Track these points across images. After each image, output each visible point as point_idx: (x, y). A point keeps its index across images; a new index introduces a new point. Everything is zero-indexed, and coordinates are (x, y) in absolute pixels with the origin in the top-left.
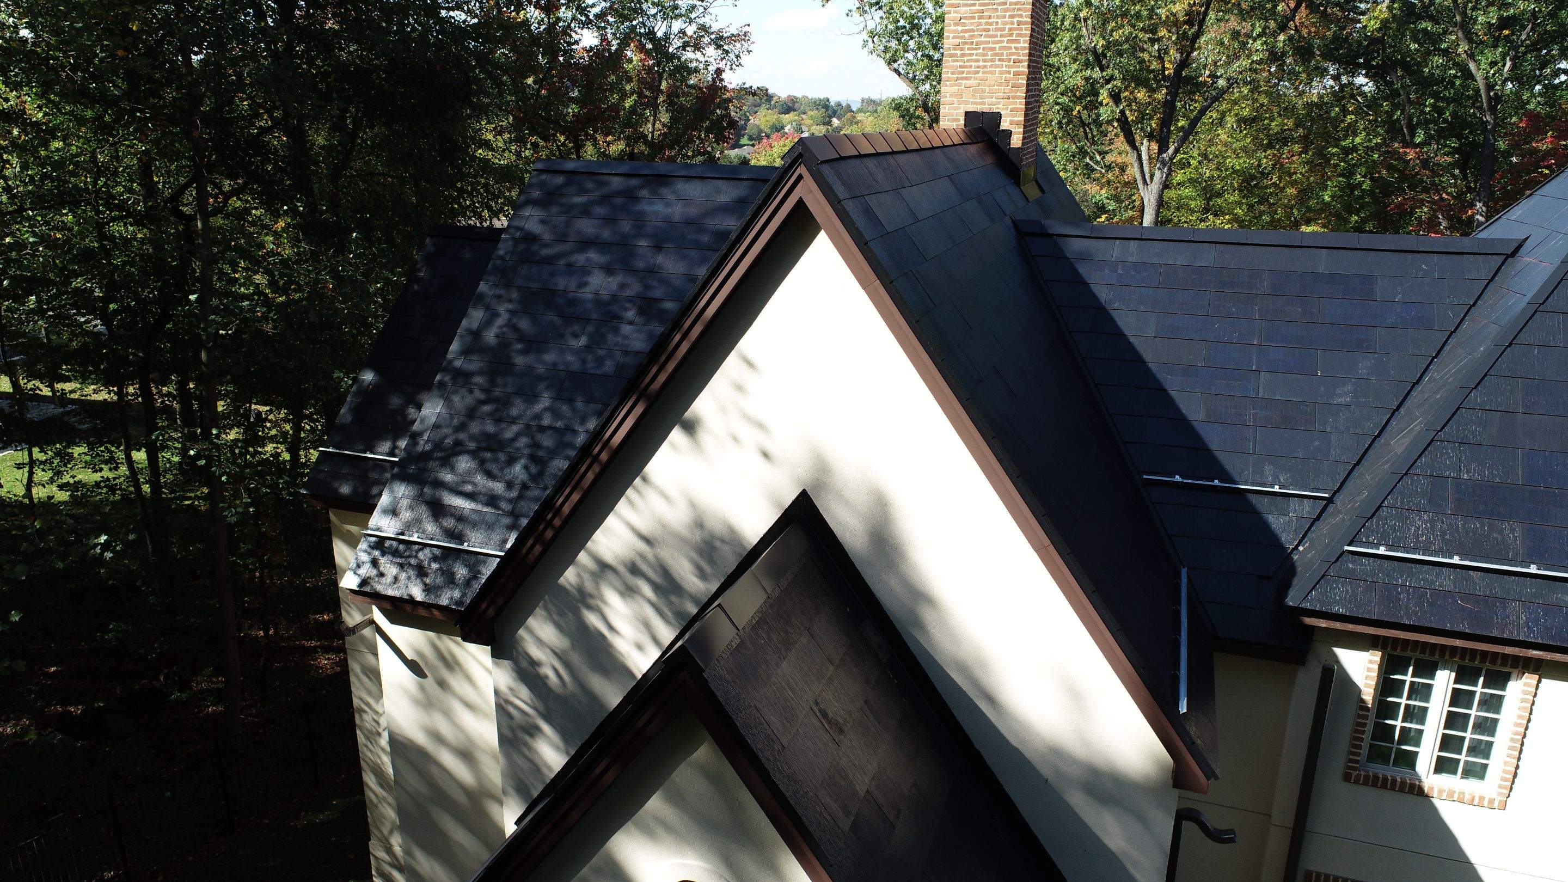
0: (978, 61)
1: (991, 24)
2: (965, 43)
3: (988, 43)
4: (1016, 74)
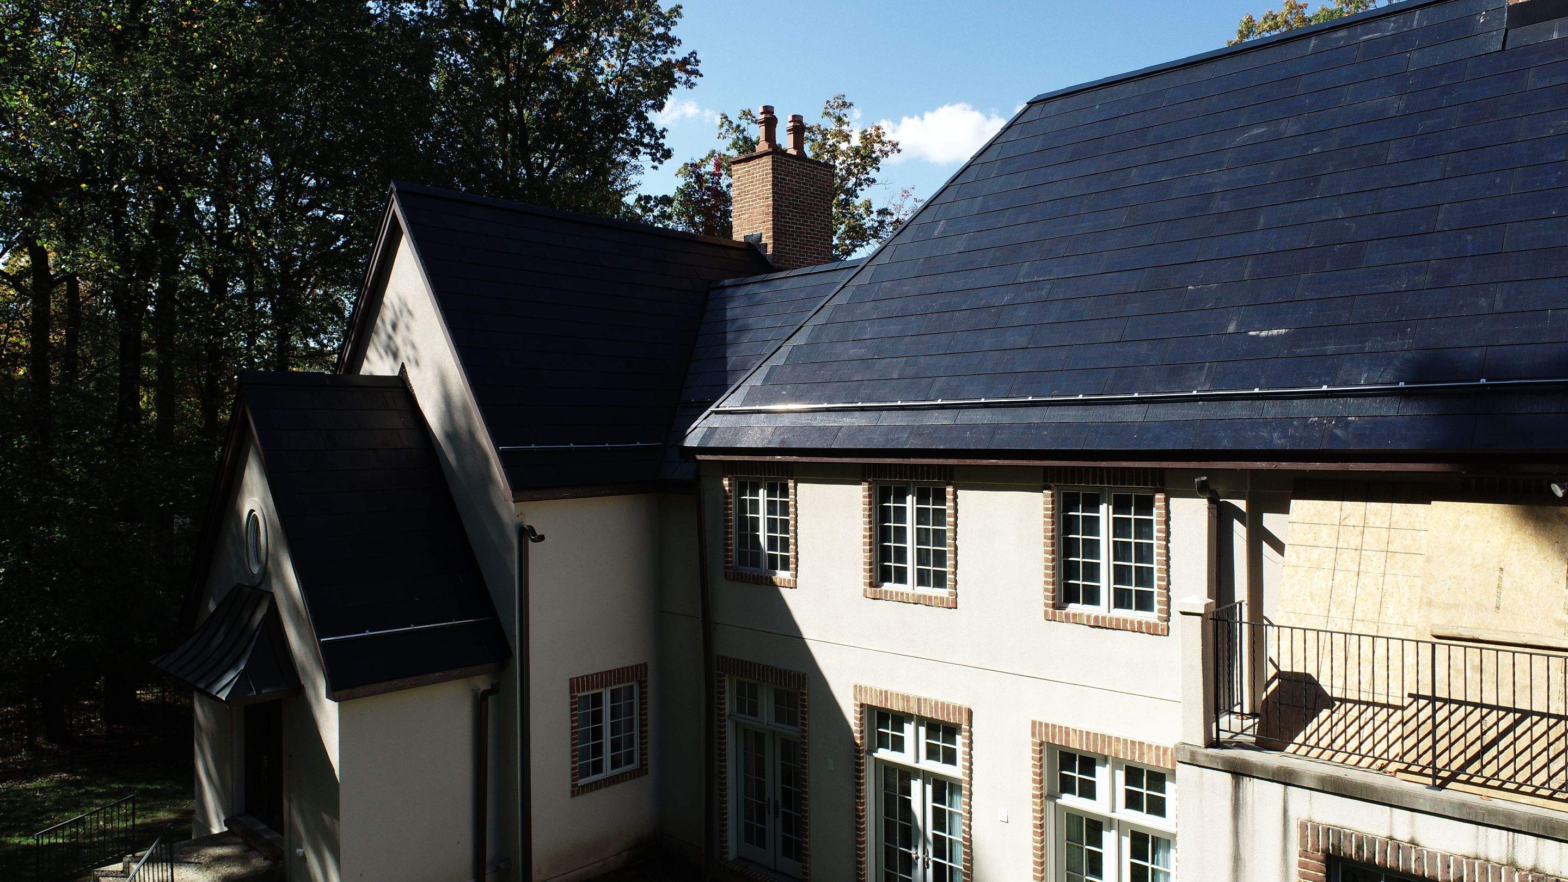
0: (749, 202)
1: (753, 178)
2: (742, 192)
3: (753, 189)
4: (767, 206)
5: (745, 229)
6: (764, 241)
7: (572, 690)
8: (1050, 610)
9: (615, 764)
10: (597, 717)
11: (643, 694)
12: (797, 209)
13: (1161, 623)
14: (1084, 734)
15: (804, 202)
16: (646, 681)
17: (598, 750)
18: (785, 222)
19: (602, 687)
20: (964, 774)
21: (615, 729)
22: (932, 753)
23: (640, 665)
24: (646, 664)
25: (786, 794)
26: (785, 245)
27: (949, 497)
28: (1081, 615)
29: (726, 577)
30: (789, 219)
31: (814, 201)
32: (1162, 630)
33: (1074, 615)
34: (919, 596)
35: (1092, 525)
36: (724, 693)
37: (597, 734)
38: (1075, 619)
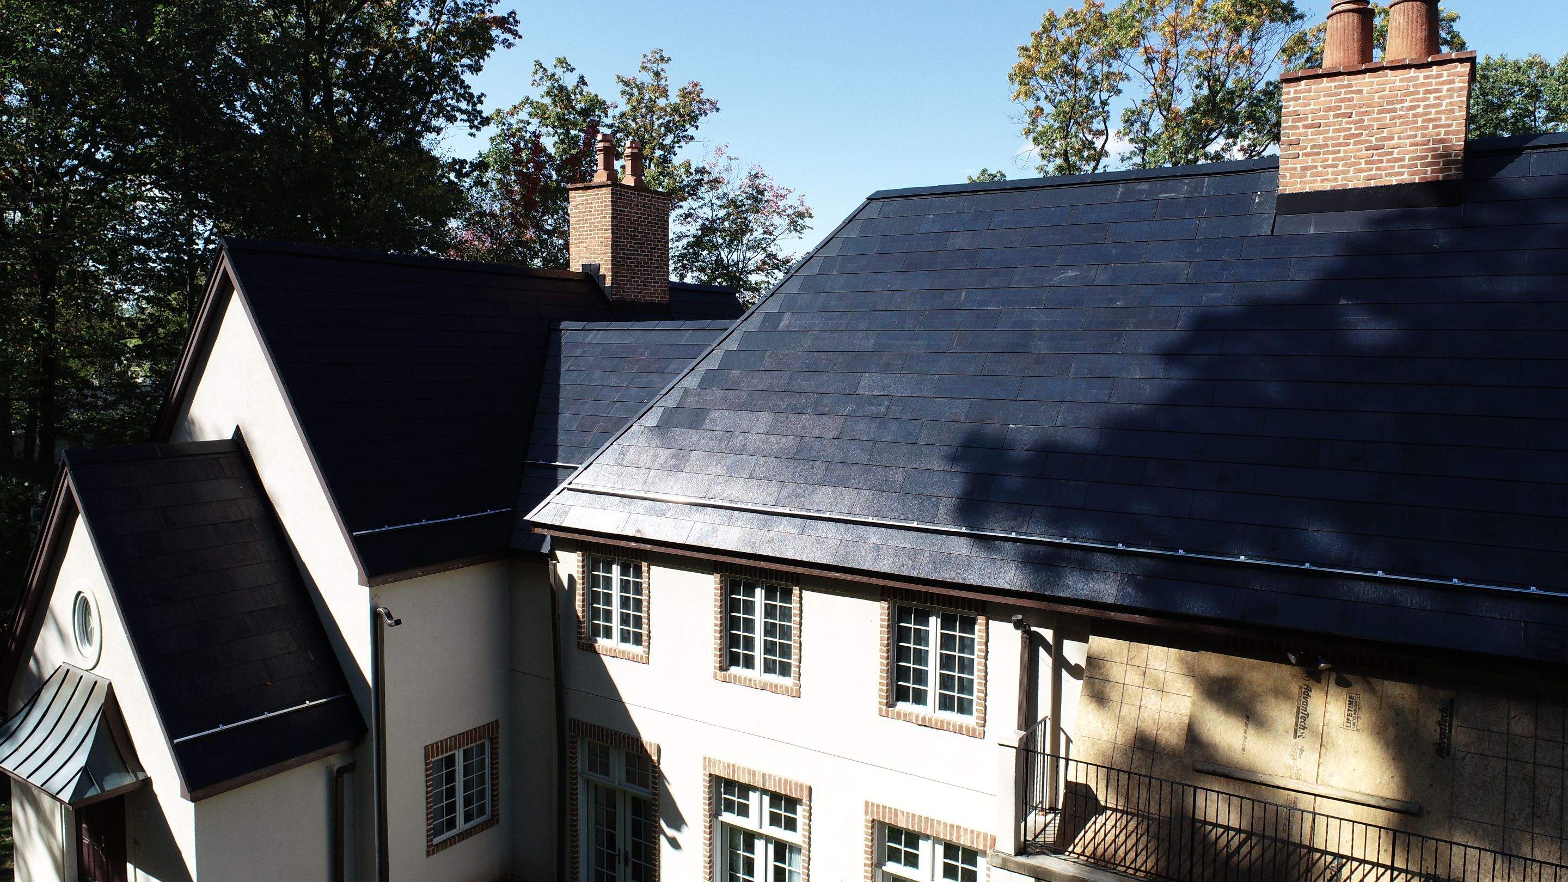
0: (587, 231)
1: (592, 207)
2: (580, 220)
3: (591, 219)
4: (606, 238)
5: (583, 258)
6: (602, 272)
7: (426, 757)
8: (884, 708)
9: (468, 817)
10: (451, 777)
11: (494, 750)
12: (635, 239)
13: (978, 728)
14: (911, 815)
15: (642, 233)
16: (497, 738)
17: (451, 808)
18: (623, 254)
19: (455, 749)
20: (804, 842)
21: (467, 785)
22: (775, 820)
23: (492, 723)
24: (497, 721)
25: (636, 846)
26: (624, 277)
27: (795, 598)
28: (911, 714)
29: (579, 647)
30: (627, 250)
31: (651, 230)
32: (979, 734)
33: (905, 715)
34: (766, 684)
35: (922, 638)
36: (575, 753)
37: (451, 793)
38: (905, 717)
